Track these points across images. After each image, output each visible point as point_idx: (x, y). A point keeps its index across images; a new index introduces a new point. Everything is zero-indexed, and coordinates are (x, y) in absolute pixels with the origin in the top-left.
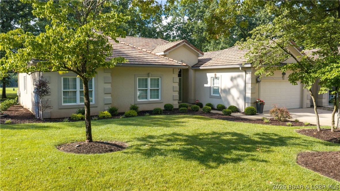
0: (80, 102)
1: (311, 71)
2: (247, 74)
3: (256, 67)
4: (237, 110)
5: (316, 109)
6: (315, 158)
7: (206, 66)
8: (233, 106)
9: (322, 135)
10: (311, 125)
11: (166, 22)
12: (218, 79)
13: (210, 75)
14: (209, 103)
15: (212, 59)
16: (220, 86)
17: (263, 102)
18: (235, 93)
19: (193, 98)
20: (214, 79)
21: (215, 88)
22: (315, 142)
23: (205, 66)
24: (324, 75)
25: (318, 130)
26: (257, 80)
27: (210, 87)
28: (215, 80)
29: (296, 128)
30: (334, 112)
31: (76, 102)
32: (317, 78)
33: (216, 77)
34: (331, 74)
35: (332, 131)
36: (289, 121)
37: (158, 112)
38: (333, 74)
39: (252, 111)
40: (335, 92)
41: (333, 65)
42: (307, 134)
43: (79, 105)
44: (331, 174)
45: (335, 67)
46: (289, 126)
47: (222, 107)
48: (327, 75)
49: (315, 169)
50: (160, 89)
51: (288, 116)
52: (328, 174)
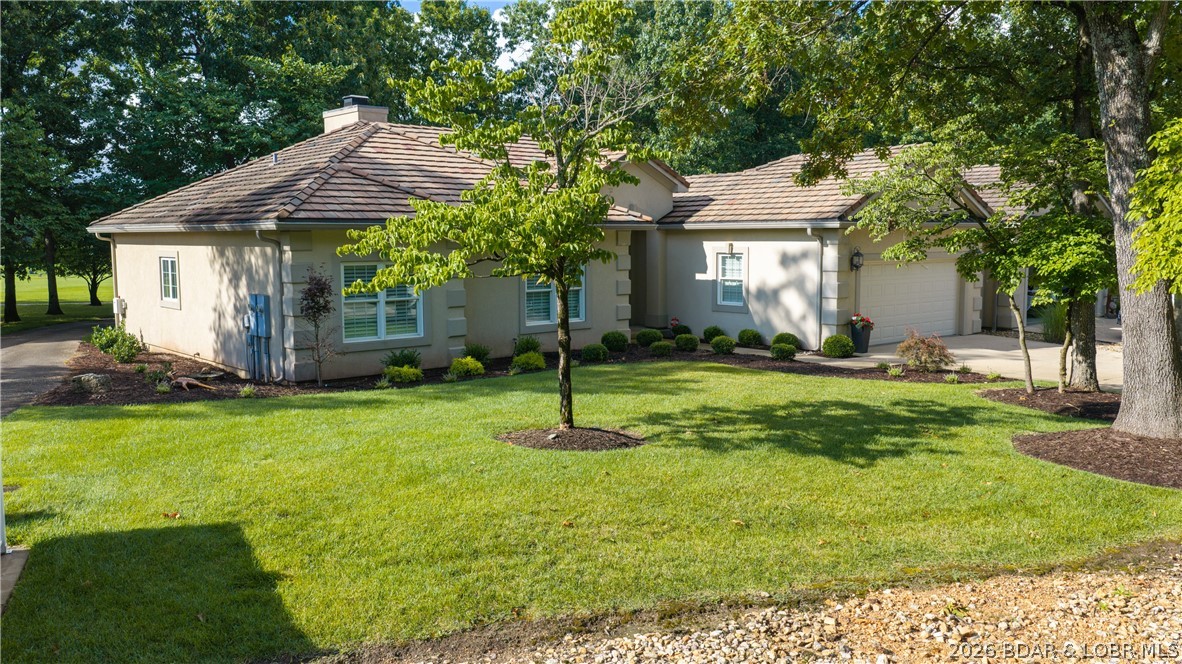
0: (388, 333)
1: (1015, 250)
2: (827, 246)
3: (877, 237)
4: (801, 346)
5: (1024, 340)
6: (1052, 443)
7: (704, 222)
8: (787, 334)
9: (1040, 401)
10: (1004, 379)
11: (513, 60)
12: (739, 259)
13: (712, 248)
14: (713, 325)
15: (714, 200)
16: (743, 277)
17: (868, 321)
18: (793, 302)
19: (660, 312)
20: (724, 259)
21: (727, 284)
22: (1029, 416)
23: (699, 222)
24: (1048, 262)
25: (1029, 391)
26: (852, 262)
27: (714, 282)
28: (728, 261)
29: (972, 387)
30: (1065, 345)
31: (376, 334)
32: (1033, 270)
33: (732, 254)
34: (1063, 260)
35: (1060, 391)
36: (949, 372)
37: (598, 354)
38: (1068, 261)
39: (844, 346)
40: (1068, 299)
41: (1067, 239)
42: (1005, 400)
43: (385, 342)
44: (1090, 467)
45: (1072, 244)
46: (952, 382)
47: (754, 336)
48: (1054, 263)
49: (1057, 461)
50: (583, 290)
51: (945, 358)
52: (1084, 467)
